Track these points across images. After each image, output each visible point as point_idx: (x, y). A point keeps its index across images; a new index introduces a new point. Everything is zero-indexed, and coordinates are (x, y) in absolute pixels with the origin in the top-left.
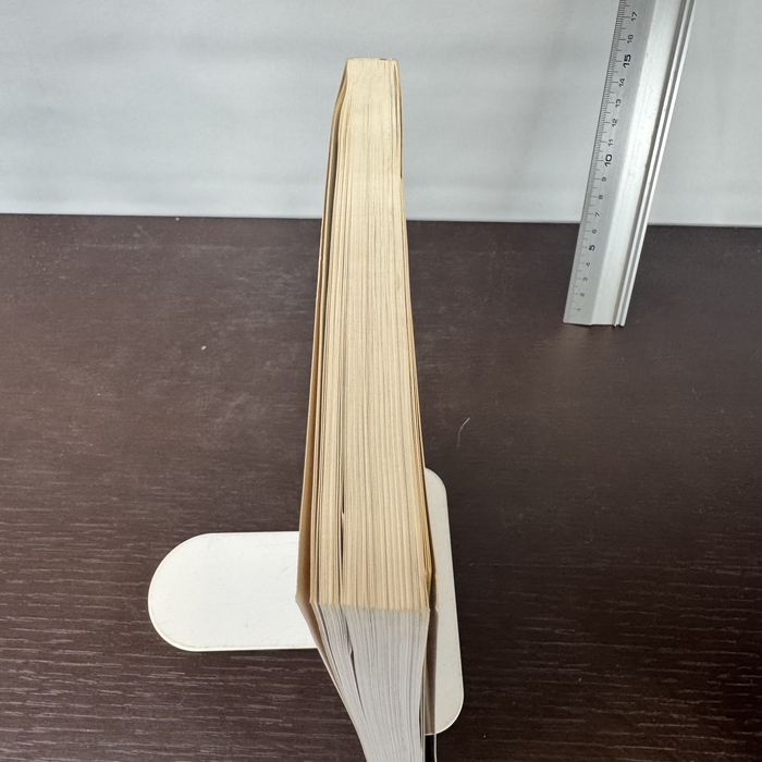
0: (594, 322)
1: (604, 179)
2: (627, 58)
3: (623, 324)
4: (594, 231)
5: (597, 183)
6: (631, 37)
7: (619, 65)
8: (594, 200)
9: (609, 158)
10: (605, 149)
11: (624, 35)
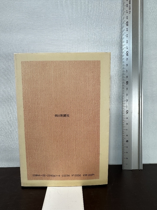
0: (132, 169)
1: (127, 118)
2: (127, 82)
3: (142, 169)
4: (127, 136)
5: (125, 119)
6: (127, 77)
7: (125, 84)
8: (125, 125)
9: (127, 111)
10: (125, 109)
11: (125, 76)
